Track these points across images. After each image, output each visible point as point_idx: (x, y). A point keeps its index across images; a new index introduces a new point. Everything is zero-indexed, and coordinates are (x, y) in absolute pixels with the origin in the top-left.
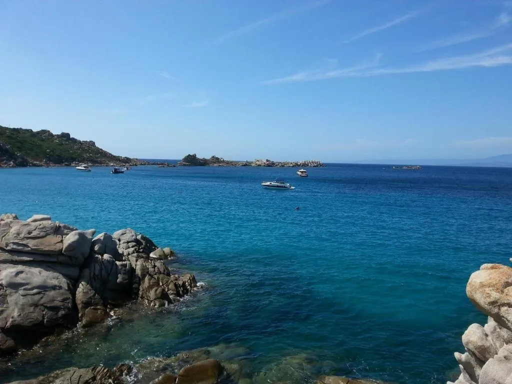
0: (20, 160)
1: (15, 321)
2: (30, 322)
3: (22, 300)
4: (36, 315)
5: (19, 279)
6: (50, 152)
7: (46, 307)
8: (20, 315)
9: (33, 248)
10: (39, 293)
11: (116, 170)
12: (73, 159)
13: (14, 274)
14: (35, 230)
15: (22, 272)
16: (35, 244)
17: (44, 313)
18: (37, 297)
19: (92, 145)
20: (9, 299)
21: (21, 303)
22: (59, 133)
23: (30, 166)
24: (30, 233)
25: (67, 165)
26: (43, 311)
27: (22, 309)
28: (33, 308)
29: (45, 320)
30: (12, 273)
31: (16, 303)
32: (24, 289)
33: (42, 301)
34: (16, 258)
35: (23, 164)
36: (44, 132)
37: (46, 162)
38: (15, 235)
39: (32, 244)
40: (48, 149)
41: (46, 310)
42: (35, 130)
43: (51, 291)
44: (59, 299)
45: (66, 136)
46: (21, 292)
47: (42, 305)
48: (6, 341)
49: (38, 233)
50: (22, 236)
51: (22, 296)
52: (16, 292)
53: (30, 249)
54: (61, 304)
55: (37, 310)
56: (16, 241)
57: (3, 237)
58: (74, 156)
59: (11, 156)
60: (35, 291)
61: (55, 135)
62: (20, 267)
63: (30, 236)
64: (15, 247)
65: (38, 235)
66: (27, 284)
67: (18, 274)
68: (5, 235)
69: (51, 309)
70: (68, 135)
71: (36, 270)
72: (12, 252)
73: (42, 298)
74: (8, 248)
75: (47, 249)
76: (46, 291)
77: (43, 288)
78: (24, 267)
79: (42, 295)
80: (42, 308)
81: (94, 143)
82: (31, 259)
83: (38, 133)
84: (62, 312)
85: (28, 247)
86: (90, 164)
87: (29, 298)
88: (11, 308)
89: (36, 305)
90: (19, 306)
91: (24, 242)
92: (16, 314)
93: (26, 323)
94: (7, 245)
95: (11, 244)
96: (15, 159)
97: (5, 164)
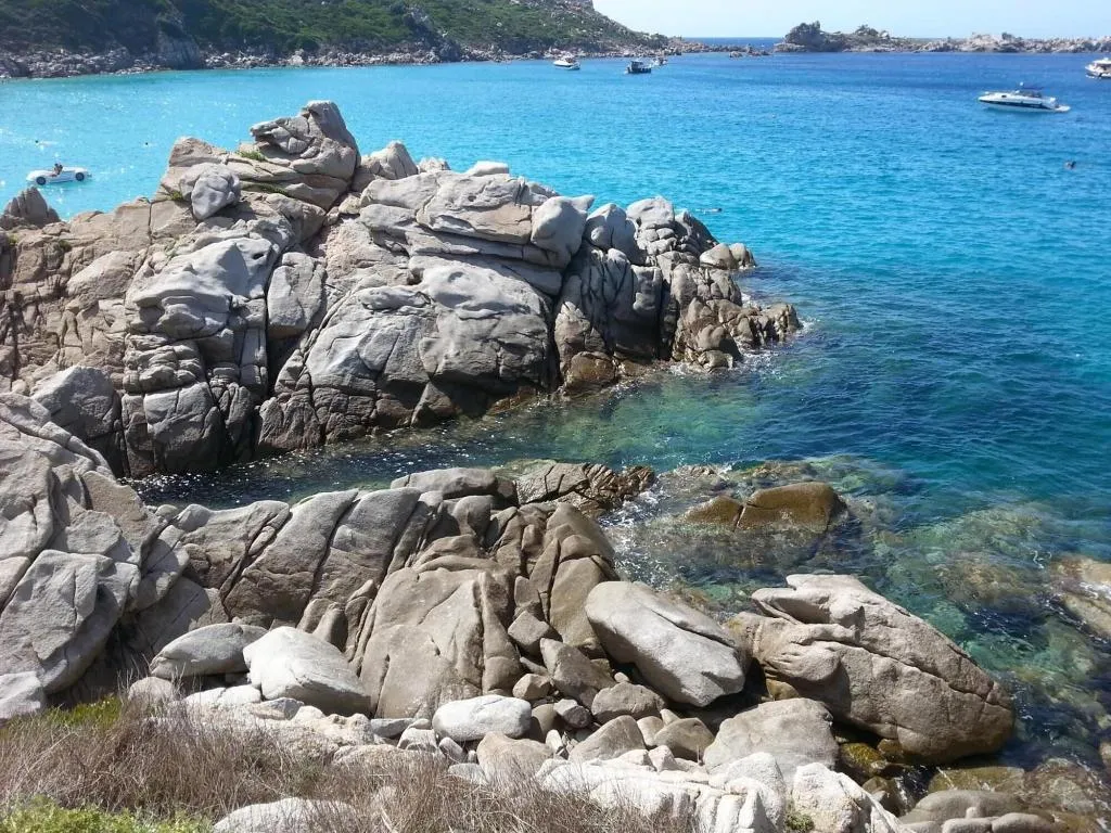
0: (446, 47)
1: (451, 363)
2: (476, 368)
3: (461, 328)
4: (486, 357)
5: (455, 288)
6: (503, 27)
7: (502, 344)
8: (458, 354)
9: (478, 228)
10: (490, 317)
11: (635, 65)
12: (549, 43)
13: (446, 277)
14: (481, 192)
15: (459, 274)
16: (482, 221)
17: (499, 354)
18: (486, 324)
19: (586, 8)
20: (440, 323)
21: (460, 333)
23: (466, 60)
24: (471, 198)
25: (537, 57)
26: (497, 351)
27: (462, 344)
28: (479, 343)
29: (501, 368)
30: (443, 274)
31: (452, 332)
32: (465, 307)
33: (495, 333)
34: (450, 247)
35: (453, 56)
37: (496, 50)
38: (447, 202)
39: (476, 220)
40: (500, 20)
41: (502, 350)
43: (510, 314)
44: (525, 331)
46: (459, 312)
47: (495, 339)
48: (438, 397)
49: (487, 198)
50: (458, 203)
51: (462, 319)
52: (451, 311)
53: (471, 230)
54: (528, 340)
55: (487, 348)
56: (448, 213)
57: (426, 203)
58: (549, 35)
59: (432, 41)
60: (483, 312)
62: (456, 265)
63: (471, 204)
64: (446, 224)
65: (487, 204)
66: (469, 298)
67: (454, 276)
68: (429, 201)
69: (511, 347)
71: (484, 272)
72: (442, 234)
73: (495, 326)
74: (435, 226)
75: (503, 232)
76: (502, 314)
77: (498, 309)
78: (464, 264)
79: (494, 321)
80: (496, 346)
82: (476, 250)
84: (529, 357)
85: (471, 226)
86: (582, 54)
87: (473, 324)
88: (443, 341)
89: (484, 339)
90: (457, 338)
91: (462, 216)
92: (451, 352)
93: (469, 371)
94: (433, 222)
95: (440, 219)
96: (438, 45)
97: (421, 56)
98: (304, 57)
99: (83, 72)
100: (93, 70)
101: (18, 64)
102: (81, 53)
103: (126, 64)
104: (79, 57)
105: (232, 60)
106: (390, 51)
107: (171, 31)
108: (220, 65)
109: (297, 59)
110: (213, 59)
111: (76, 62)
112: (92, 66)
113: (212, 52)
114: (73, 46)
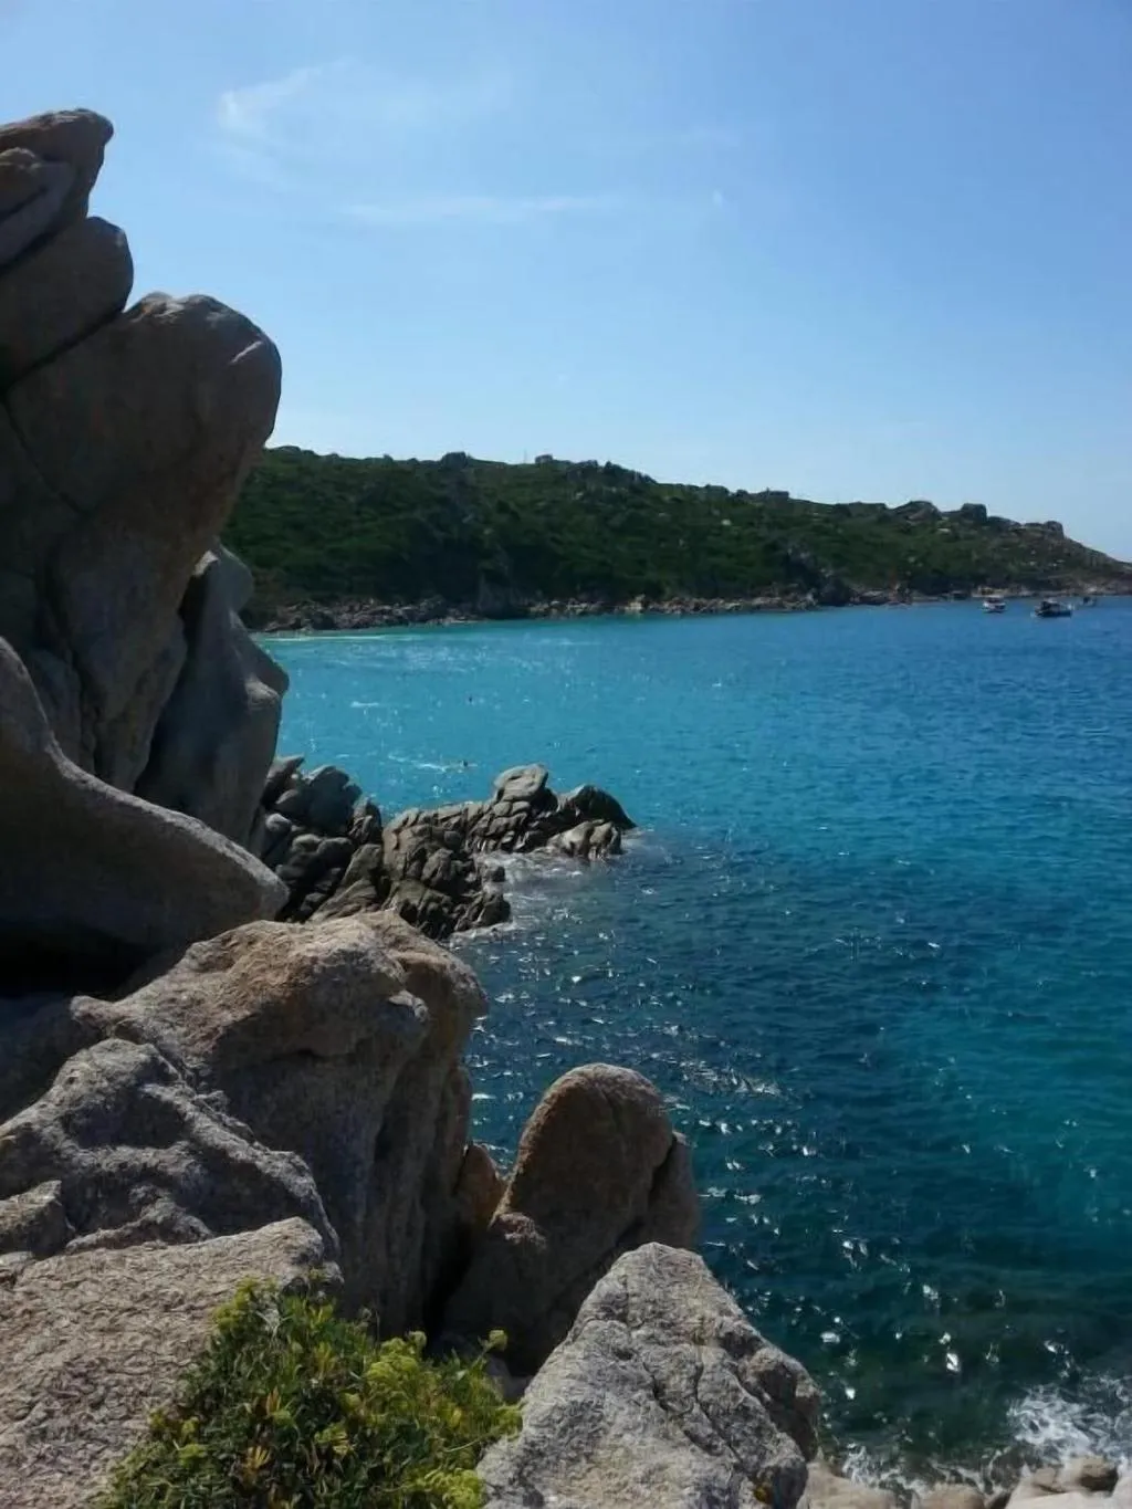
0: (827, 589)
6: (916, 562)
11: (1046, 607)
12: (980, 580)
19: (1052, 535)
22: (957, 507)
25: (958, 597)
35: (839, 599)
36: (914, 506)
37: (900, 590)
40: (912, 553)
42: (892, 504)
45: (974, 514)
58: (982, 571)
59: (811, 580)
61: (946, 514)
70: (981, 509)
81: (1060, 527)
83: (900, 511)
96: (818, 587)
97: (795, 599)
98: (645, 604)
99: (390, 623)
100: (401, 621)
101: (322, 615)
102: (392, 605)
103: (438, 614)
104: (387, 608)
105: (561, 608)
106: (754, 596)
107: (495, 578)
108: (546, 614)
109: (636, 606)
110: (540, 607)
111: (383, 612)
112: (400, 618)
113: (538, 600)
114: (384, 597)
